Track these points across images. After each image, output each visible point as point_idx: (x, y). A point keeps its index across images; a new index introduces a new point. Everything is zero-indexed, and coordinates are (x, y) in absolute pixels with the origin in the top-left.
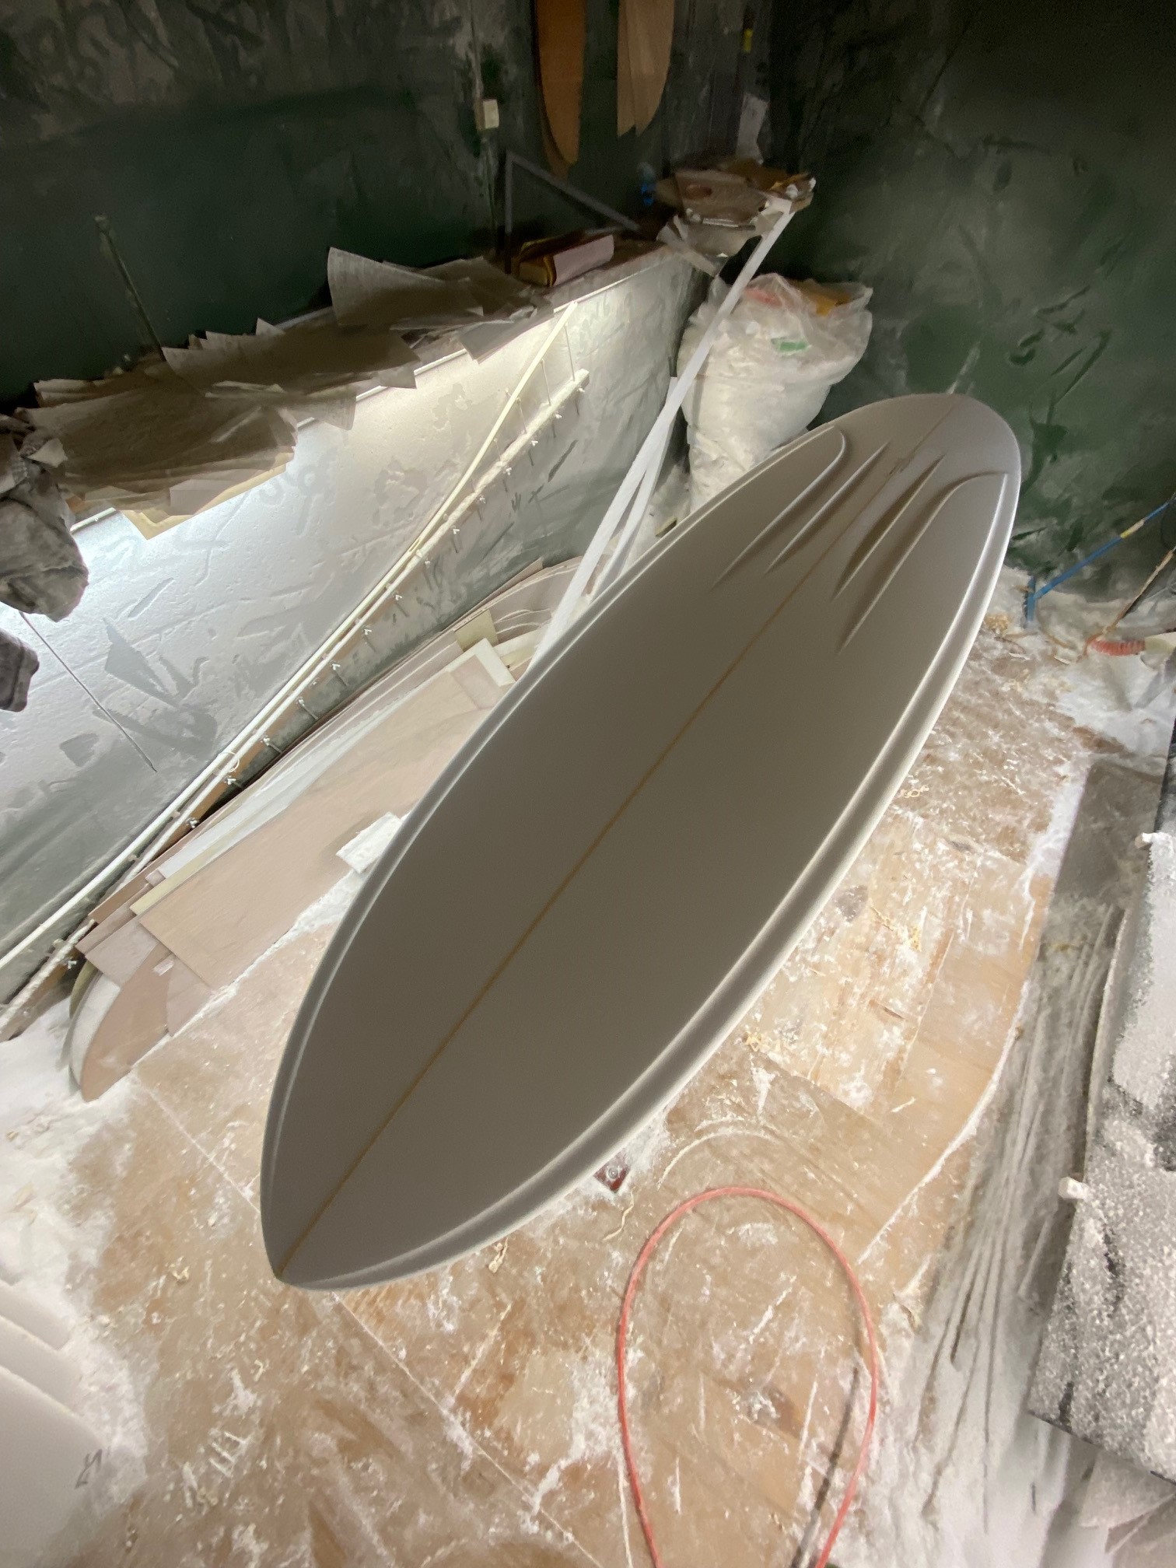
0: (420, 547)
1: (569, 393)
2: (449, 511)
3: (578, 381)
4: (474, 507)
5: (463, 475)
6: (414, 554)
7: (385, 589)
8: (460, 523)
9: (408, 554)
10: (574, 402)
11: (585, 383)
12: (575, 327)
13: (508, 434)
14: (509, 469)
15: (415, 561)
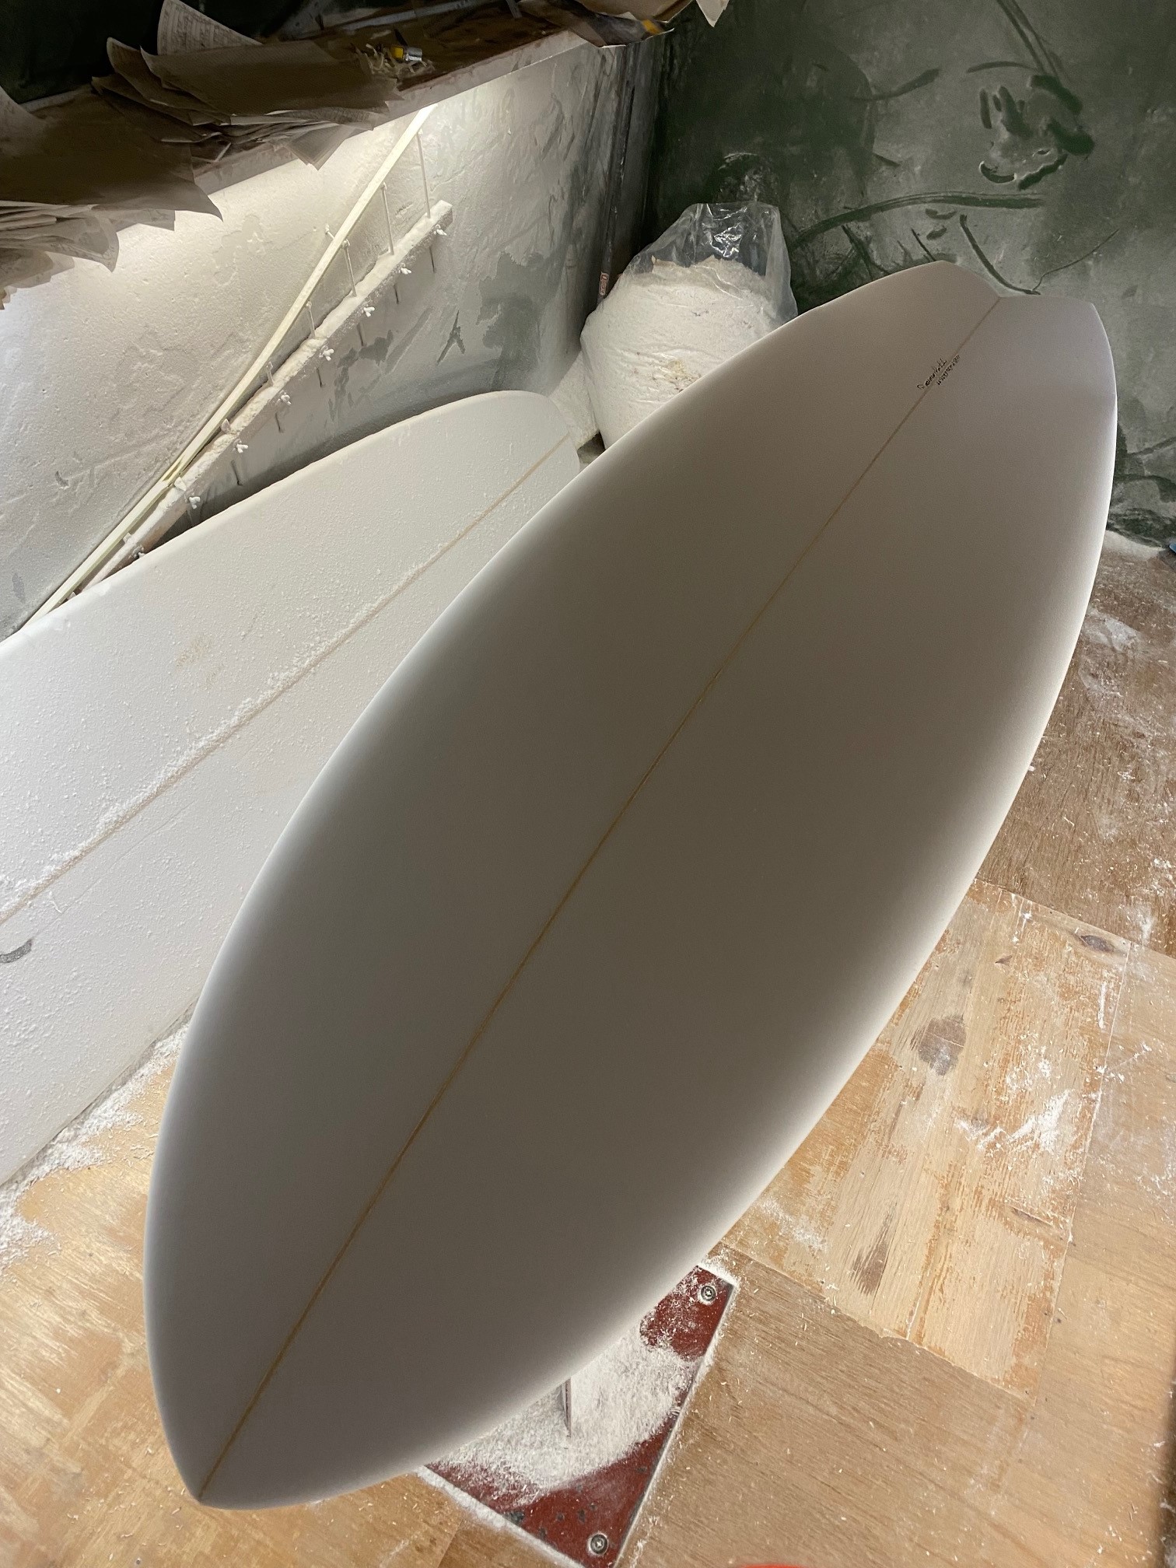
0: (180, 475)
1: (423, 235)
2: (232, 416)
3: (433, 220)
4: (273, 410)
5: (255, 358)
6: (172, 485)
7: (121, 543)
8: (246, 435)
9: (162, 485)
10: (428, 251)
11: (446, 221)
12: (430, 136)
13: (328, 295)
14: (329, 352)
15: (172, 497)
